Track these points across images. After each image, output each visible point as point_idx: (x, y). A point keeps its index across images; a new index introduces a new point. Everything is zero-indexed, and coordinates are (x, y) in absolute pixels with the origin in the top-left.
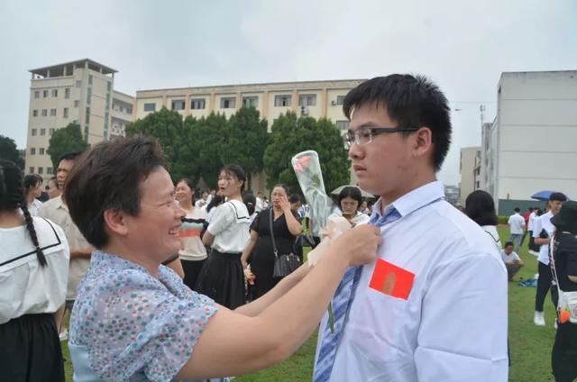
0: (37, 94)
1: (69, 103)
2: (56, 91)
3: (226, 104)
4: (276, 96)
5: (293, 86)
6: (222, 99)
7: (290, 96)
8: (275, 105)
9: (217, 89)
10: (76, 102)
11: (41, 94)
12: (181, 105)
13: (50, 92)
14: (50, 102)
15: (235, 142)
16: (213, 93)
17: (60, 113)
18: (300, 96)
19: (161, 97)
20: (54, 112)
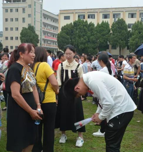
0: (7, 11)
1: (25, 15)
2: (17, 9)
3: (105, 17)
4: (129, 13)
5: (137, 8)
6: (103, 14)
7: (136, 13)
8: (128, 18)
9: (100, 10)
10: (29, 15)
11: (9, 10)
12: (83, 17)
13: (14, 10)
14: (14, 15)
15: (117, 35)
16: (99, 12)
17: (20, 20)
18: (140, 13)
19: (73, 13)
20: (17, 20)
